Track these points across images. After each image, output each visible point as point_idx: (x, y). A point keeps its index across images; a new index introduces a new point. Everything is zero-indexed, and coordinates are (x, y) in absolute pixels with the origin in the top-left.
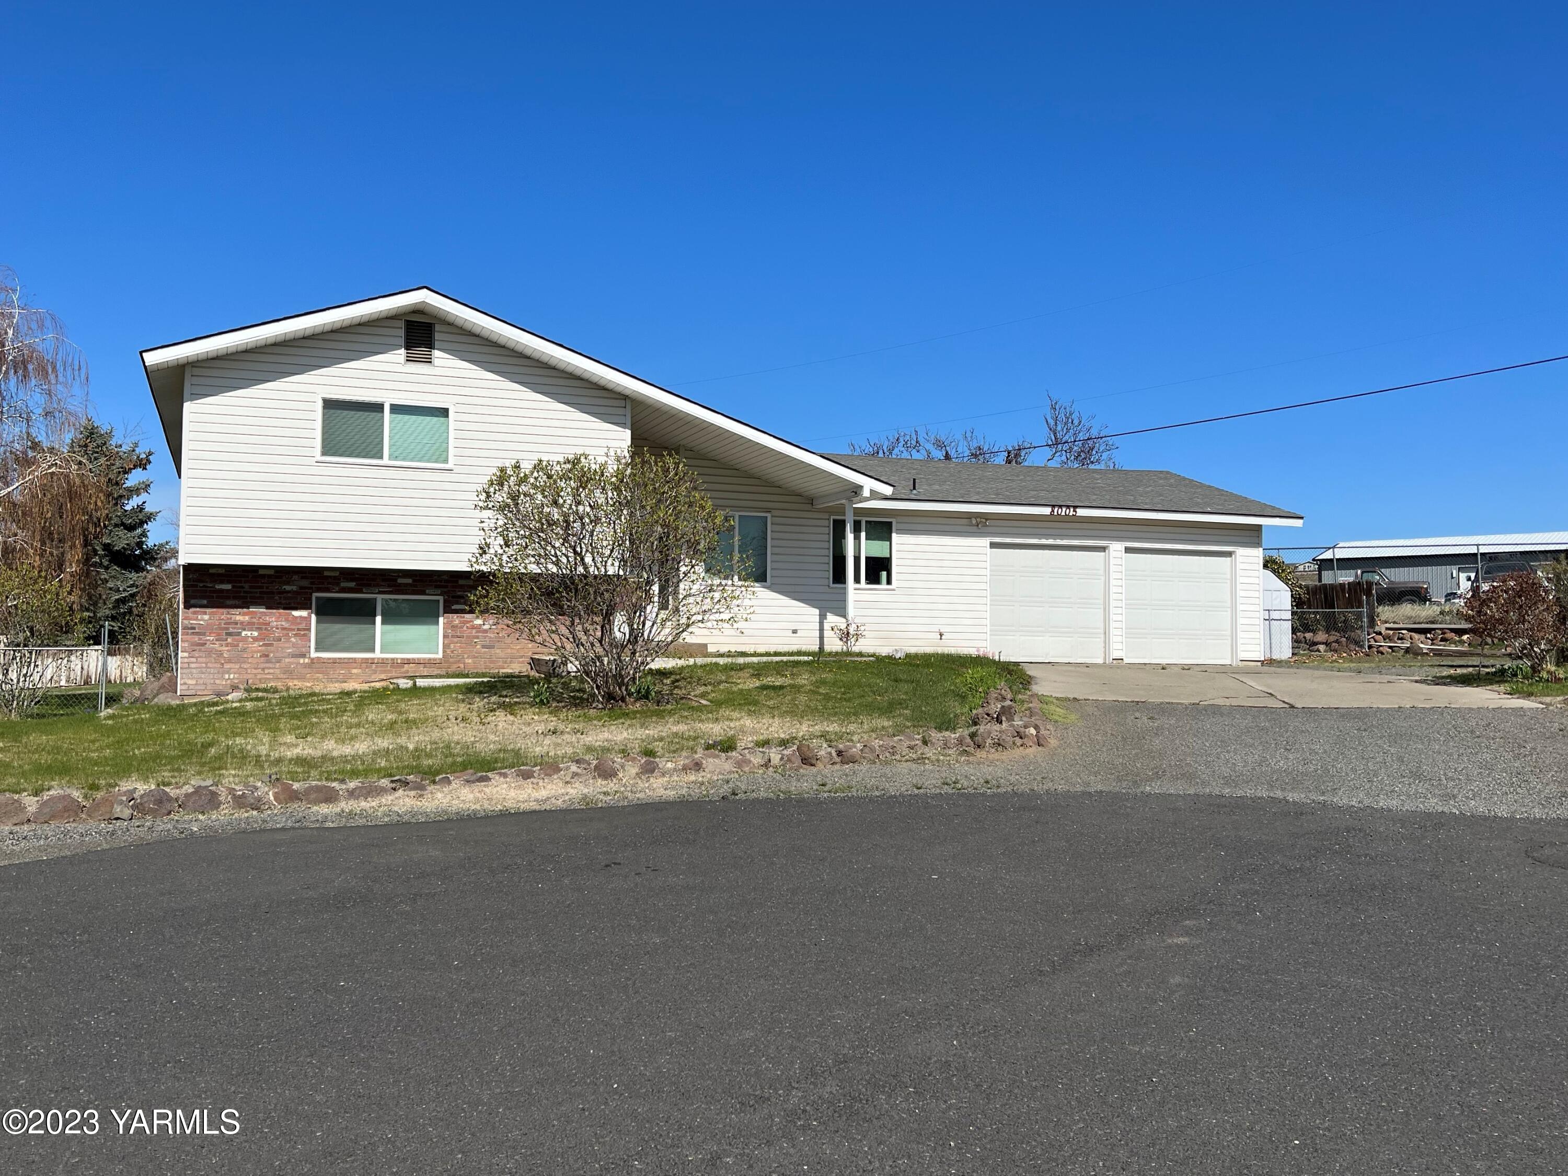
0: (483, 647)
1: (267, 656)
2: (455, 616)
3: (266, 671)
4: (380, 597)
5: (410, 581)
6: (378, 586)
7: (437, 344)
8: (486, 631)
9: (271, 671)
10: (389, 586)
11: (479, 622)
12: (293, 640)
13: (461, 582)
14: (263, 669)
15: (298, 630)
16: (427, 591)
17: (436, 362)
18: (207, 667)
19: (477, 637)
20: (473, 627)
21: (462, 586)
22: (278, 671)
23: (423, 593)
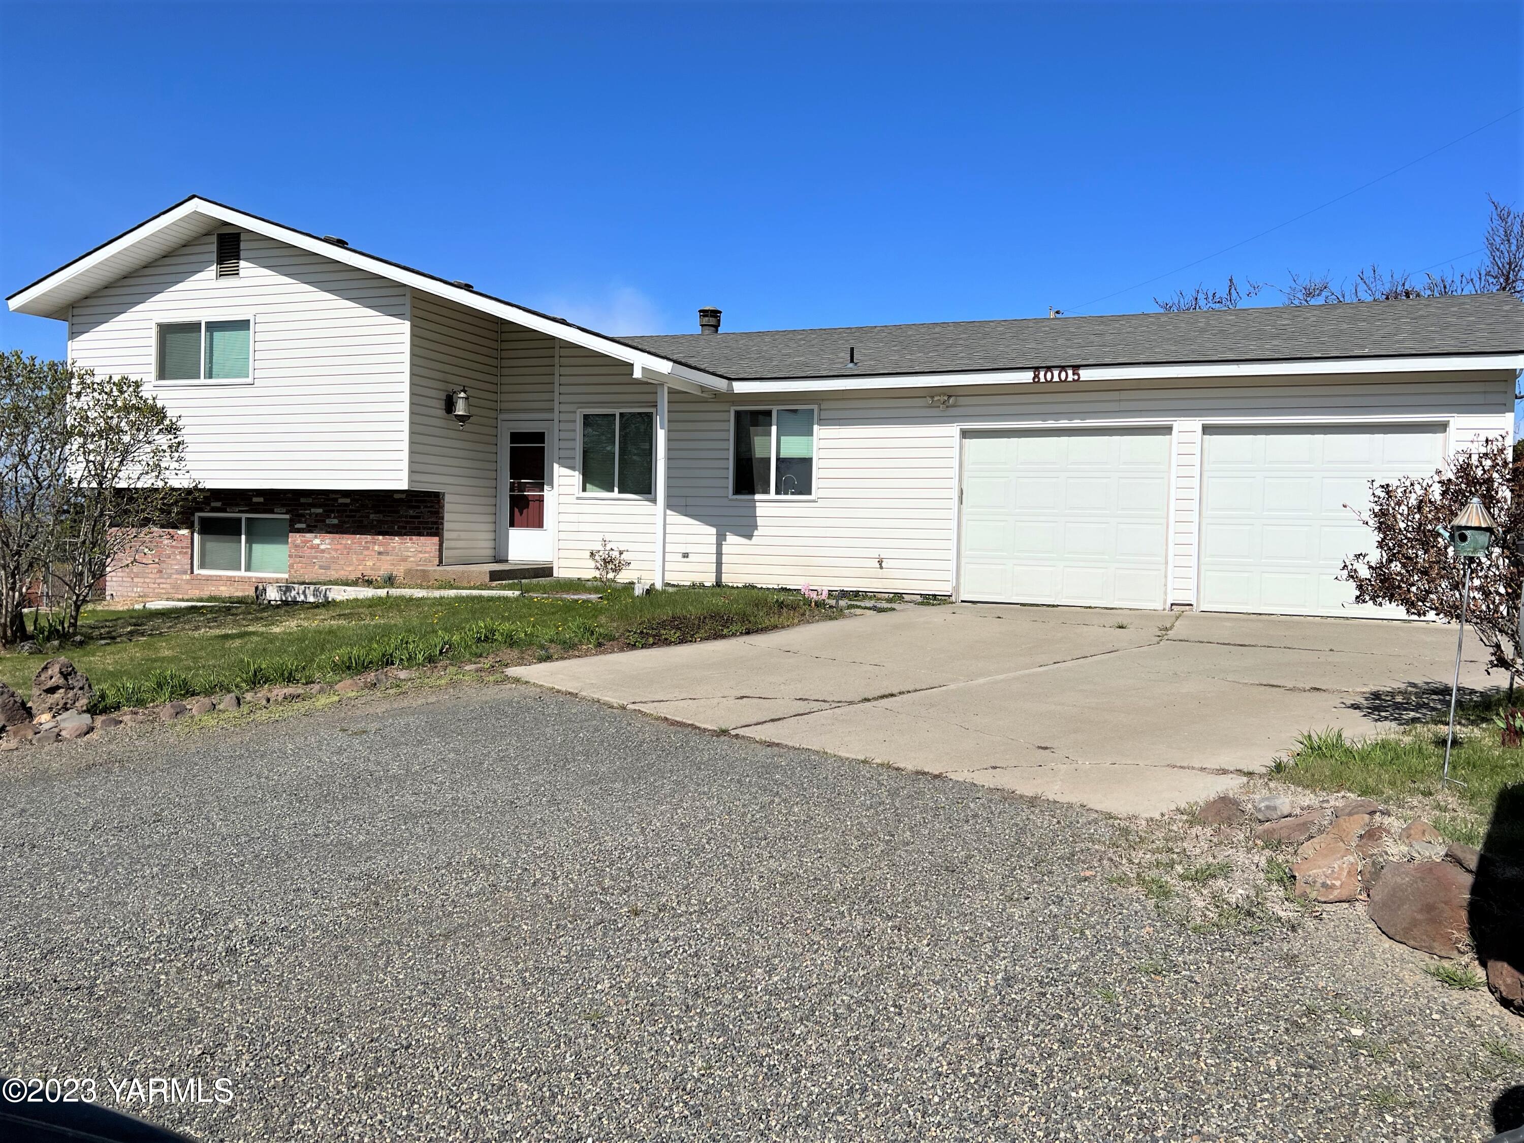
0: (321, 567)
1: (161, 572)
2: (298, 535)
3: (161, 586)
4: (244, 516)
5: (261, 500)
6: (237, 505)
7: (242, 254)
8: (323, 551)
9: (164, 586)
10: (246, 505)
11: (317, 541)
12: (178, 557)
13: (303, 500)
14: (159, 584)
15: (182, 548)
16: (276, 510)
17: (242, 273)
18: (123, 581)
19: (316, 558)
20: (312, 547)
21: (303, 504)
22: (168, 586)
23: (272, 512)
